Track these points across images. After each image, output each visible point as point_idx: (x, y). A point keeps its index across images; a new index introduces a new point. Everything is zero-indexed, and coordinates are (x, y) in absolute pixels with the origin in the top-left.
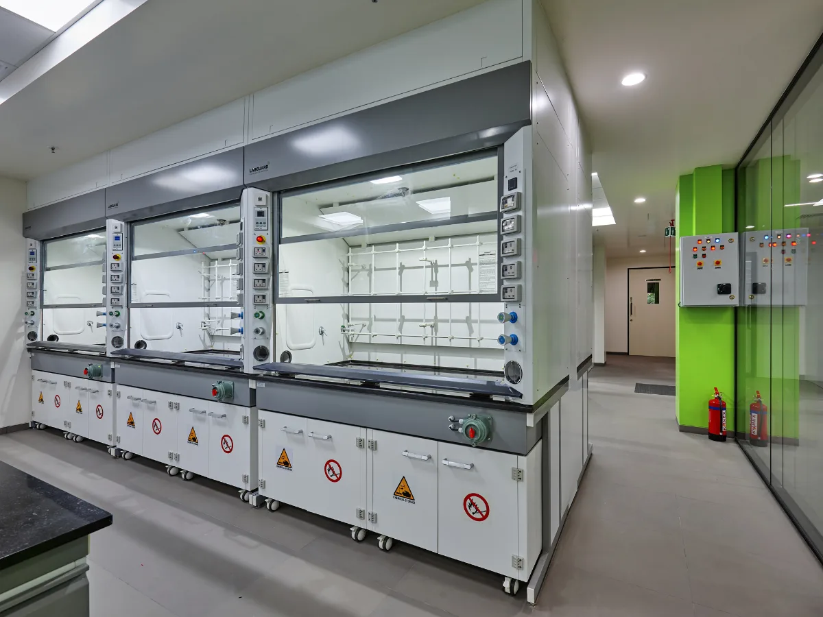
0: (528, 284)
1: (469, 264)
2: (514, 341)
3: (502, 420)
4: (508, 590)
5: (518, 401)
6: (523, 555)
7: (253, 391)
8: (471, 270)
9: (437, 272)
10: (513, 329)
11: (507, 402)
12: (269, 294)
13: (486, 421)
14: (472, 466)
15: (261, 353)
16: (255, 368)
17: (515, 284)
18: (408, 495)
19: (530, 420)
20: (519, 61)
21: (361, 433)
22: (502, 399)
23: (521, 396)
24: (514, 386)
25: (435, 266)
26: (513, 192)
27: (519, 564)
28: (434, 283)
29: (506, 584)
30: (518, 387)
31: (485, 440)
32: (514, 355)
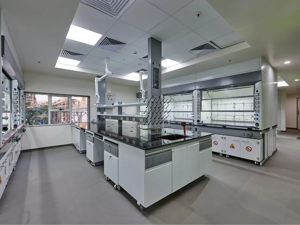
0: (261, 109)
1: (243, 103)
2: (258, 119)
3: (254, 133)
4: (256, 164)
5: (259, 130)
6: (259, 157)
7: (196, 128)
8: (244, 105)
9: (235, 105)
10: (257, 117)
11: (256, 130)
12: (200, 110)
13: (251, 133)
14: (248, 141)
15: (198, 121)
16: (197, 124)
17: (258, 109)
18: (233, 147)
19: (261, 133)
20: (259, 70)
21: (222, 136)
22: (255, 129)
23: (259, 129)
24: (257, 127)
25: (234, 104)
26: (257, 93)
27: (258, 159)
28: (234, 107)
29: (256, 162)
30: (258, 127)
31: (251, 137)
32: (257, 121)
